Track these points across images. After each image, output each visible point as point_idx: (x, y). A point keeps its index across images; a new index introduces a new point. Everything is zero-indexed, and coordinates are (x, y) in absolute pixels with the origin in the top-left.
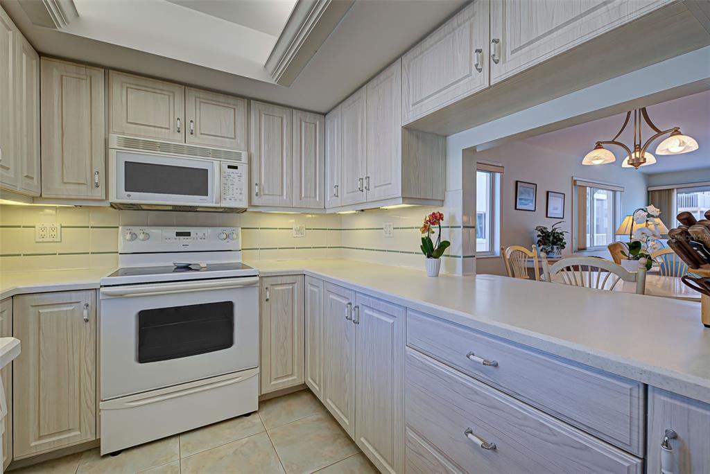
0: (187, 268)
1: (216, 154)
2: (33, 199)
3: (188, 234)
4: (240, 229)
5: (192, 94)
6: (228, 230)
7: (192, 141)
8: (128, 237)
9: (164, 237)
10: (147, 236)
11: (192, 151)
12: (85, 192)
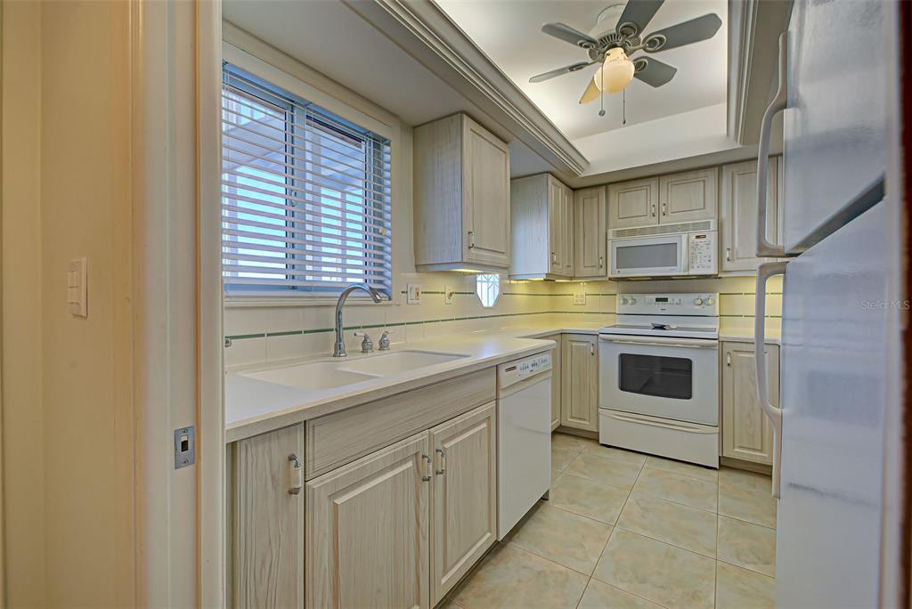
0: (662, 328)
1: (685, 227)
2: (571, 278)
3: (666, 300)
4: (718, 294)
5: (664, 181)
6: (704, 296)
7: (665, 222)
8: (622, 302)
9: (647, 302)
10: (634, 301)
11: (664, 229)
12: (594, 271)
